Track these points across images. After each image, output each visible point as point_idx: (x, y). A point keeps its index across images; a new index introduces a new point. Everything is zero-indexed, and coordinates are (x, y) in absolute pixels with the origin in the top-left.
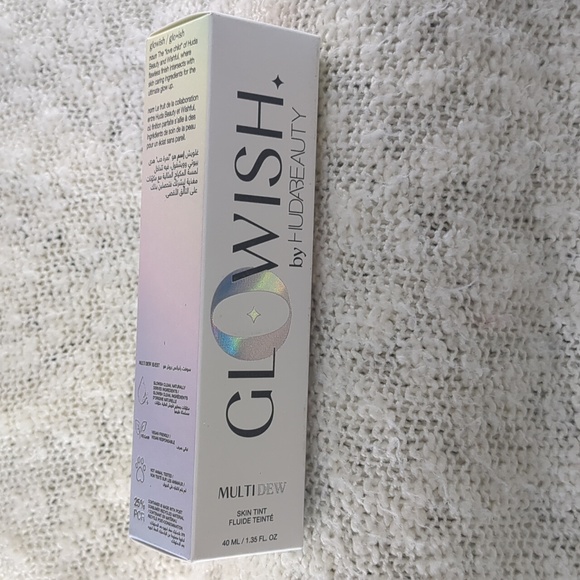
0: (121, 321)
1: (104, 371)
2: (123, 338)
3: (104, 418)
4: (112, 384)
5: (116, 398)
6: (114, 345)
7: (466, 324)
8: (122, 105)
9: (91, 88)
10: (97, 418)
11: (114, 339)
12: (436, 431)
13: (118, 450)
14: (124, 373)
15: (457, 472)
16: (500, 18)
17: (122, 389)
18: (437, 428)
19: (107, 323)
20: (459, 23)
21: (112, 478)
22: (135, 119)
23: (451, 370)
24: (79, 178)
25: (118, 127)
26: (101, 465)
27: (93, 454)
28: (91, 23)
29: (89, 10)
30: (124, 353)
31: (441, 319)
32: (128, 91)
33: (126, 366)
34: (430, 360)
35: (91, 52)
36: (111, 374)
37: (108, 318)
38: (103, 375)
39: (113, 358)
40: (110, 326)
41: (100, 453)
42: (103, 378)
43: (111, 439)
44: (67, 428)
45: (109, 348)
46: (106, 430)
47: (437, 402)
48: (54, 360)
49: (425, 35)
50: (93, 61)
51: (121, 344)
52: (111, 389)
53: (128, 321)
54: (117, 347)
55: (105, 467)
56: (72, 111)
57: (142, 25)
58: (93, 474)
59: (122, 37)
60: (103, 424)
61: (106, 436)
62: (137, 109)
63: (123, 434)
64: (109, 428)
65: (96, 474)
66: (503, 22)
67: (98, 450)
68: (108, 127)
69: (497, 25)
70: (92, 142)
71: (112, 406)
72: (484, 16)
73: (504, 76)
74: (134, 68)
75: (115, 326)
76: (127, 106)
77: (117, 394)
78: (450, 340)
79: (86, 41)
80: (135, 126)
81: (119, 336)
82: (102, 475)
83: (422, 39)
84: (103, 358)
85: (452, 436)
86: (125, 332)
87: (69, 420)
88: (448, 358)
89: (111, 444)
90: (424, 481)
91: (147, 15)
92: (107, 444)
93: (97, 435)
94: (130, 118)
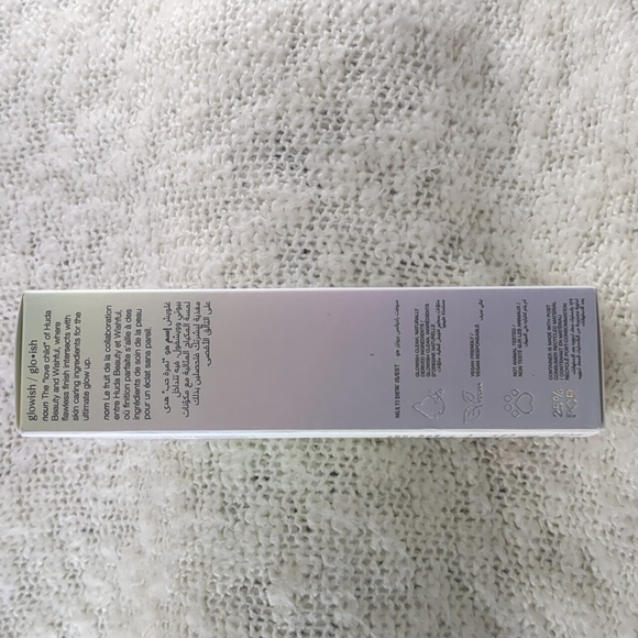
0: (41, 451)
1: (24, 506)
2: (44, 470)
3: (24, 559)
4: (32, 520)
5: (35, 536)
6: (34, 477)
7: (477, 459)
9: (14, 197)
10: (17, 558)
11: (35, 471)
12: (441, 560)
14: (45, 509)
15: (459, 597)
16: (486, 178)
17: (42, 526)
18: (442, 557)
19: (28, 454)
20: (451, 182)
21: (32, 626)
22: (53, 229)
23: (458, 502)
25: (38, 240)
26: (20, 611)
27: (12, 598)
30: (45, 487)
31: (452, 453)
32: (48, 200)
33: (47, 501)
34: (440, 493)
35: (15, 159)
36: (31, 510)
37: (28, 448)
38: (23, 511)
39: (34, 492)
40: (30, 457)
42: (24, 515)
43: (32, 582)
45: (30, 480)
46: (26, 573)
47: (443, 532)
49: (420, 189)
50: (17, 169)
51: (41, 476)
52: (31, 526)
53: (48, 451)
54: (38, 480)
58: (13, 621)
59: (45, 142)
60: (24, 565)
61: (26, 579)
63: (43, 577)
64: (29, 569)
65: (16, 619)
66: (489, 182)
67: (17, 594)
68: (29, 239)
69: (484, 185)
70: (13, 255)
71: (32, 545)
72: (473, 176)
73: (494, 233)
74: (55, 176)
75: (35, 457)
77: (37, 532)
78: (459, 474)
79: (10, 147)
81: (40, 467)
82: (22, 622)
83: (419, 194)
84: (24, 492)
85: (456, 564)
86: (46, 463)
88: (456, 490)
89: (31, 588)
90: (429, 607)
91: (71, 120)
93: (17, 578)
94: (49, 229)
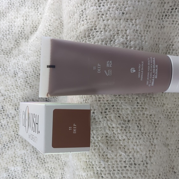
8: (17, 65)
24: (7, 89)
41: (24, 171)
44: (13, 165)
48: (7, 145)
55: (26, 175)
56: (3, 69)
62: (21, 66)
76: (18, 65)
80: (22, 71)
87: (14, 163)
92: (26, 168)
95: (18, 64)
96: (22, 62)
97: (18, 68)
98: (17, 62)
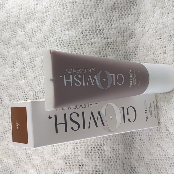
8: (16, 56)
13: (20, 163)
28: (8, 32)
29: (8, 29)
55: (17, 168)
57: (22, 31)
62: (20, 56)
76: (17, 56)
80: (20, 62)
92: (18, 161)
95: (17, 54)
96: (21, 53)
97: (17, 58)
98: (16, 52)
